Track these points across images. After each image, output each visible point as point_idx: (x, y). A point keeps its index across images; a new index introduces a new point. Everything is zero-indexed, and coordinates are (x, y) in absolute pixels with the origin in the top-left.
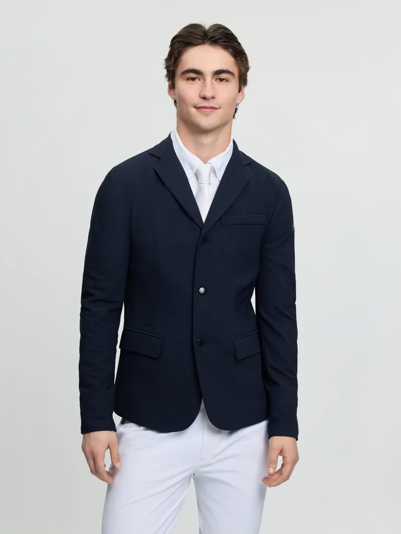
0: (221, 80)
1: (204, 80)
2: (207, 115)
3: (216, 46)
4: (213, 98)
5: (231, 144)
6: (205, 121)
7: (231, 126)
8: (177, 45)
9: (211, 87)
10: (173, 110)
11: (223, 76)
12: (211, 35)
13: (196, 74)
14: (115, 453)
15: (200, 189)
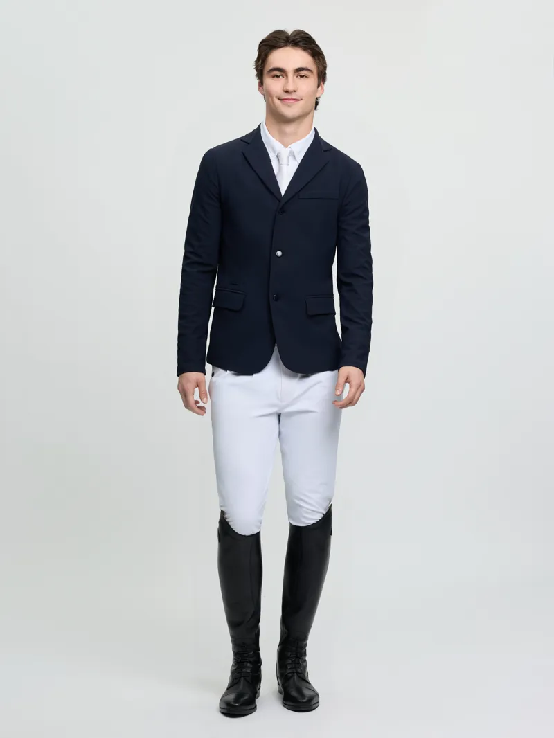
0: (302, 76)
1: (287, 76)
2: (289, 106)
3: (297, 48)
4: (294, 91)
5: (313, 131)
6: (290, 111)
7: (313, 116)
8: (263, 48)
9: (293, 82)
10: (263, 104)
11: (303, 73)
12: (291, 39)
13: (280, 72)
14: (203, 389)
15: (280, 169)
